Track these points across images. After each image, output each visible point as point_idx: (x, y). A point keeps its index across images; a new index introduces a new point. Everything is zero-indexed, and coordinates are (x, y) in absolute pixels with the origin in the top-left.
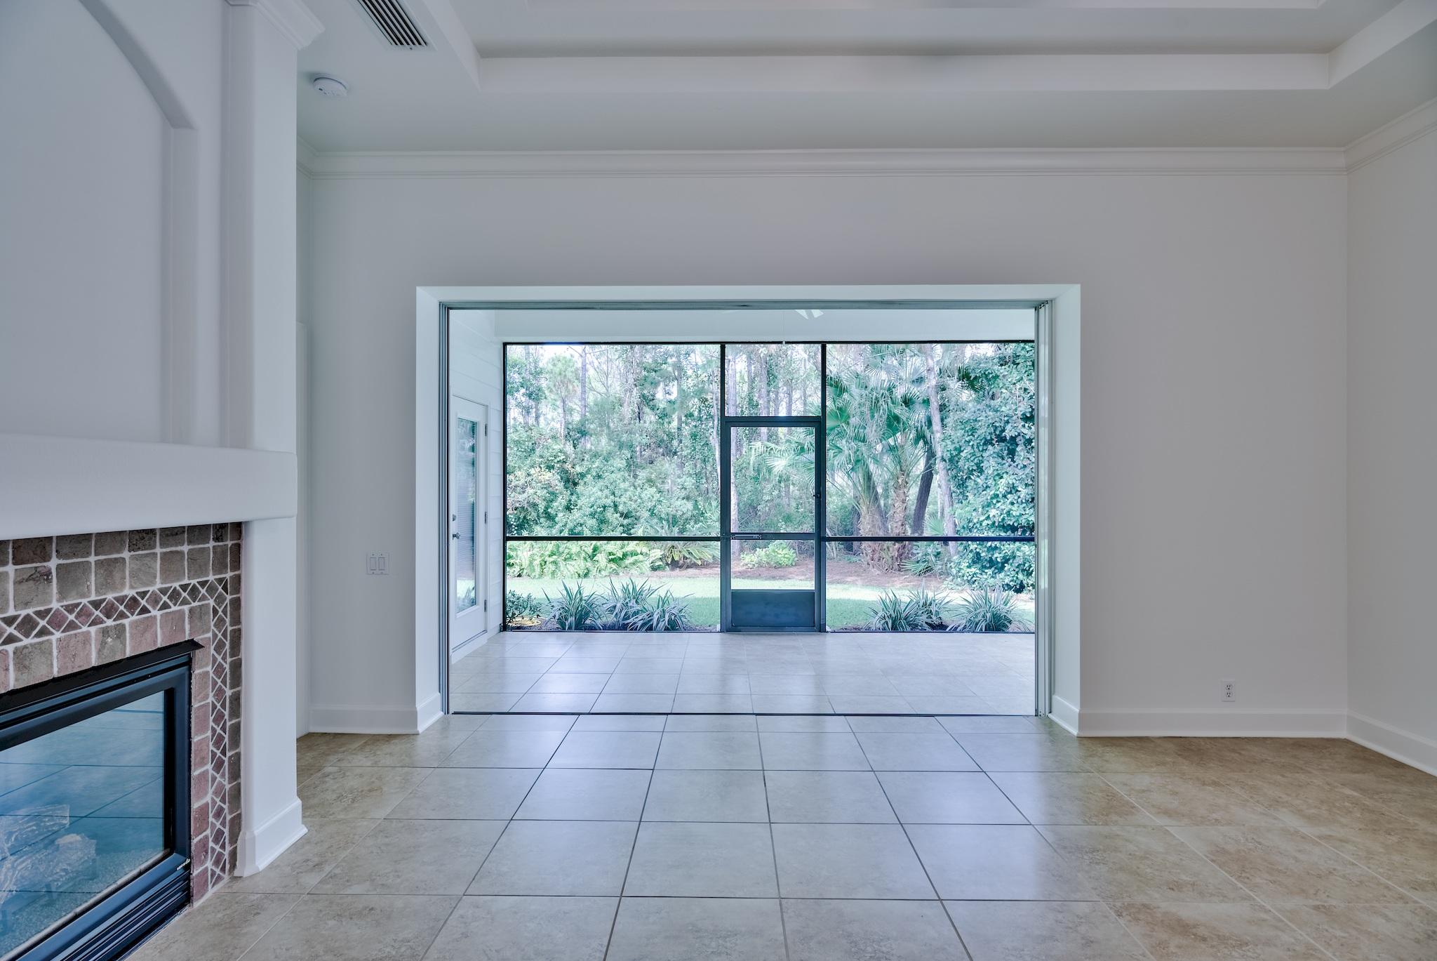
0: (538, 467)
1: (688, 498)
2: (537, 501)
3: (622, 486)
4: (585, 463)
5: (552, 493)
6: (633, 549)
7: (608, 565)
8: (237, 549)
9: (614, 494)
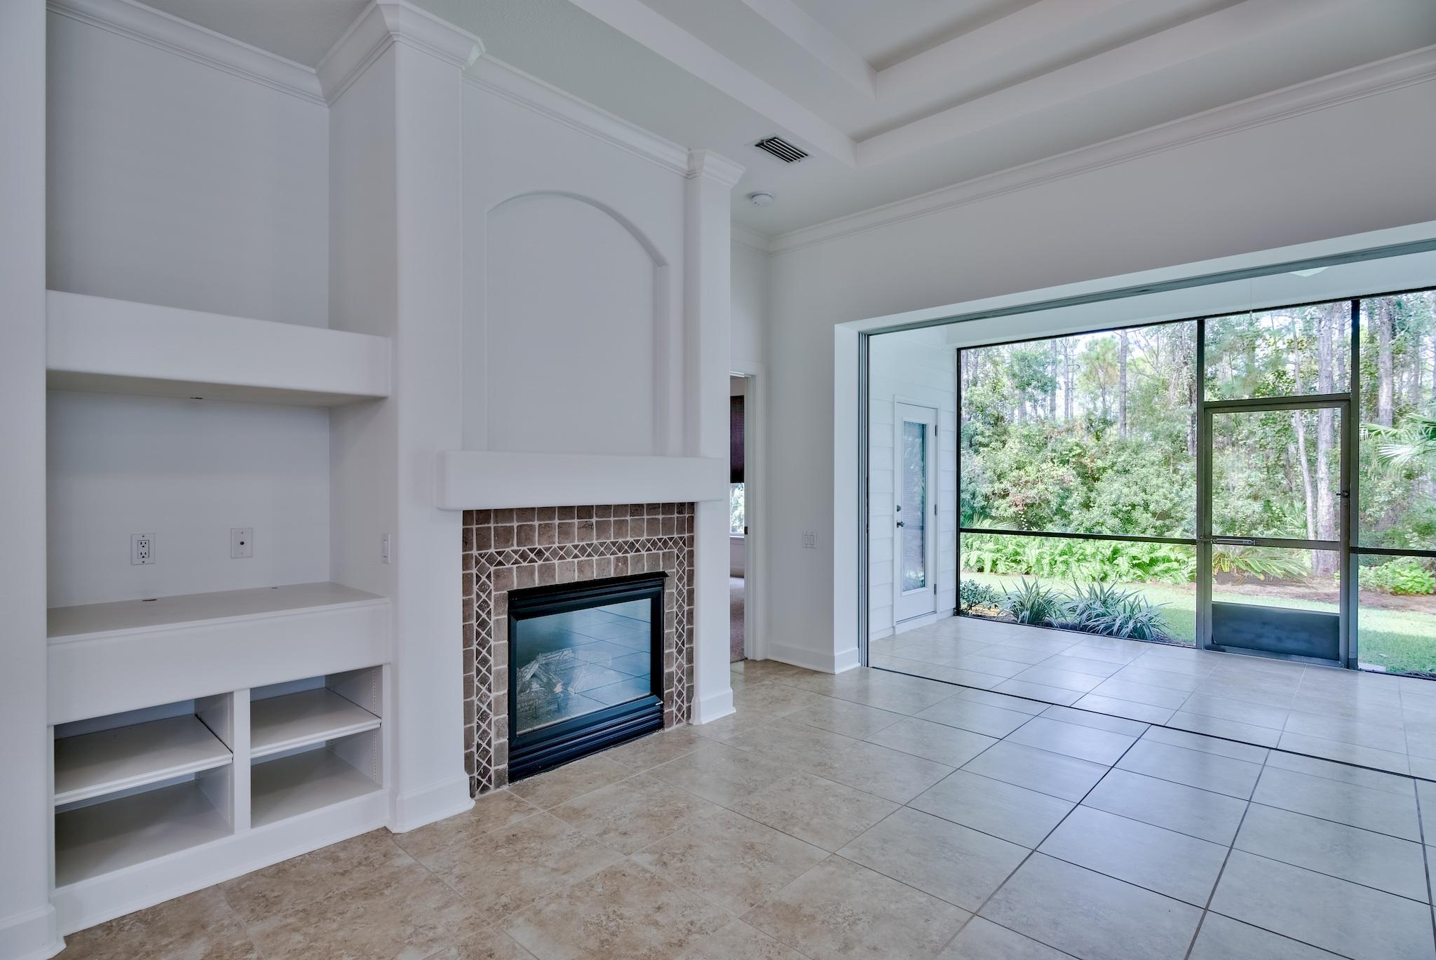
0: (1051, 463)
1: (1256, 498)
2: (1050, 497)
3: (1154, 482)
4: (1110, 457)
5: (1067, 490)
6: (1165, 554)
7: (1131, 570)
8: (691, 520)
9: (1145, 491)
